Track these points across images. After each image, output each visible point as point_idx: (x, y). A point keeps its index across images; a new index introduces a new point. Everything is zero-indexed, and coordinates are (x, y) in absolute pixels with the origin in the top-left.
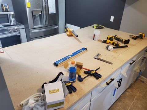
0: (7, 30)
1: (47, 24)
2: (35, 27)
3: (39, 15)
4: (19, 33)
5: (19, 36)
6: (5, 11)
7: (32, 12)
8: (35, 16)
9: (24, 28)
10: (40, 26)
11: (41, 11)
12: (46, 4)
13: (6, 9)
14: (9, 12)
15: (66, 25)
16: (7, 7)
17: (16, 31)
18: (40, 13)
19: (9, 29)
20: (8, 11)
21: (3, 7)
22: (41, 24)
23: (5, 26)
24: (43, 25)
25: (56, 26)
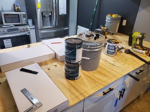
0: (17, 29)
1: (57, 25)
2: (45, 27)
3: (48, 16)
4: (29, 33)
5: (29, 36)
6: (17, 11)
7: (42, 13)
8: (45, 16)
9: (34, 28)
10: (49, 27)
11: (51, 12)
12: (56, 5)
13: (17, 9)
14: (21, 12)
15: (77, 27)
16: (19, 8)
17: (26, 30)
18: (50, 14)
19: (19, 28)
20: (19, 11)
21: (15, 7)
22: (51, 25)
23: (16, 25)
24: (53, 25)
25: (66, 27)
